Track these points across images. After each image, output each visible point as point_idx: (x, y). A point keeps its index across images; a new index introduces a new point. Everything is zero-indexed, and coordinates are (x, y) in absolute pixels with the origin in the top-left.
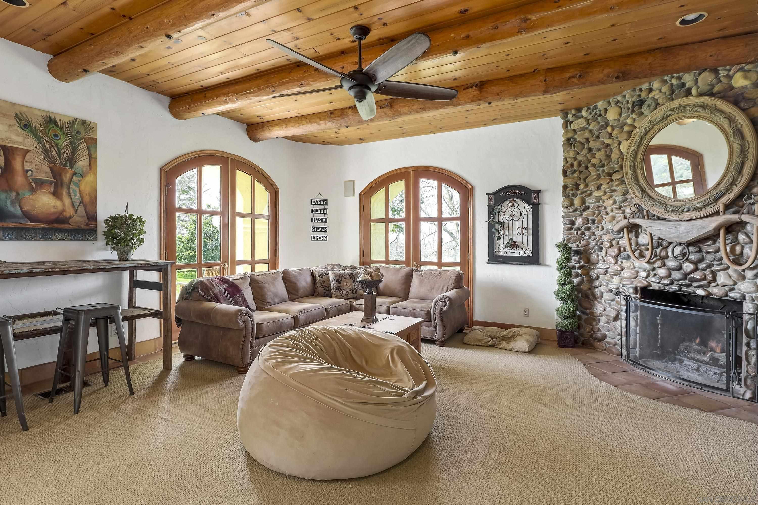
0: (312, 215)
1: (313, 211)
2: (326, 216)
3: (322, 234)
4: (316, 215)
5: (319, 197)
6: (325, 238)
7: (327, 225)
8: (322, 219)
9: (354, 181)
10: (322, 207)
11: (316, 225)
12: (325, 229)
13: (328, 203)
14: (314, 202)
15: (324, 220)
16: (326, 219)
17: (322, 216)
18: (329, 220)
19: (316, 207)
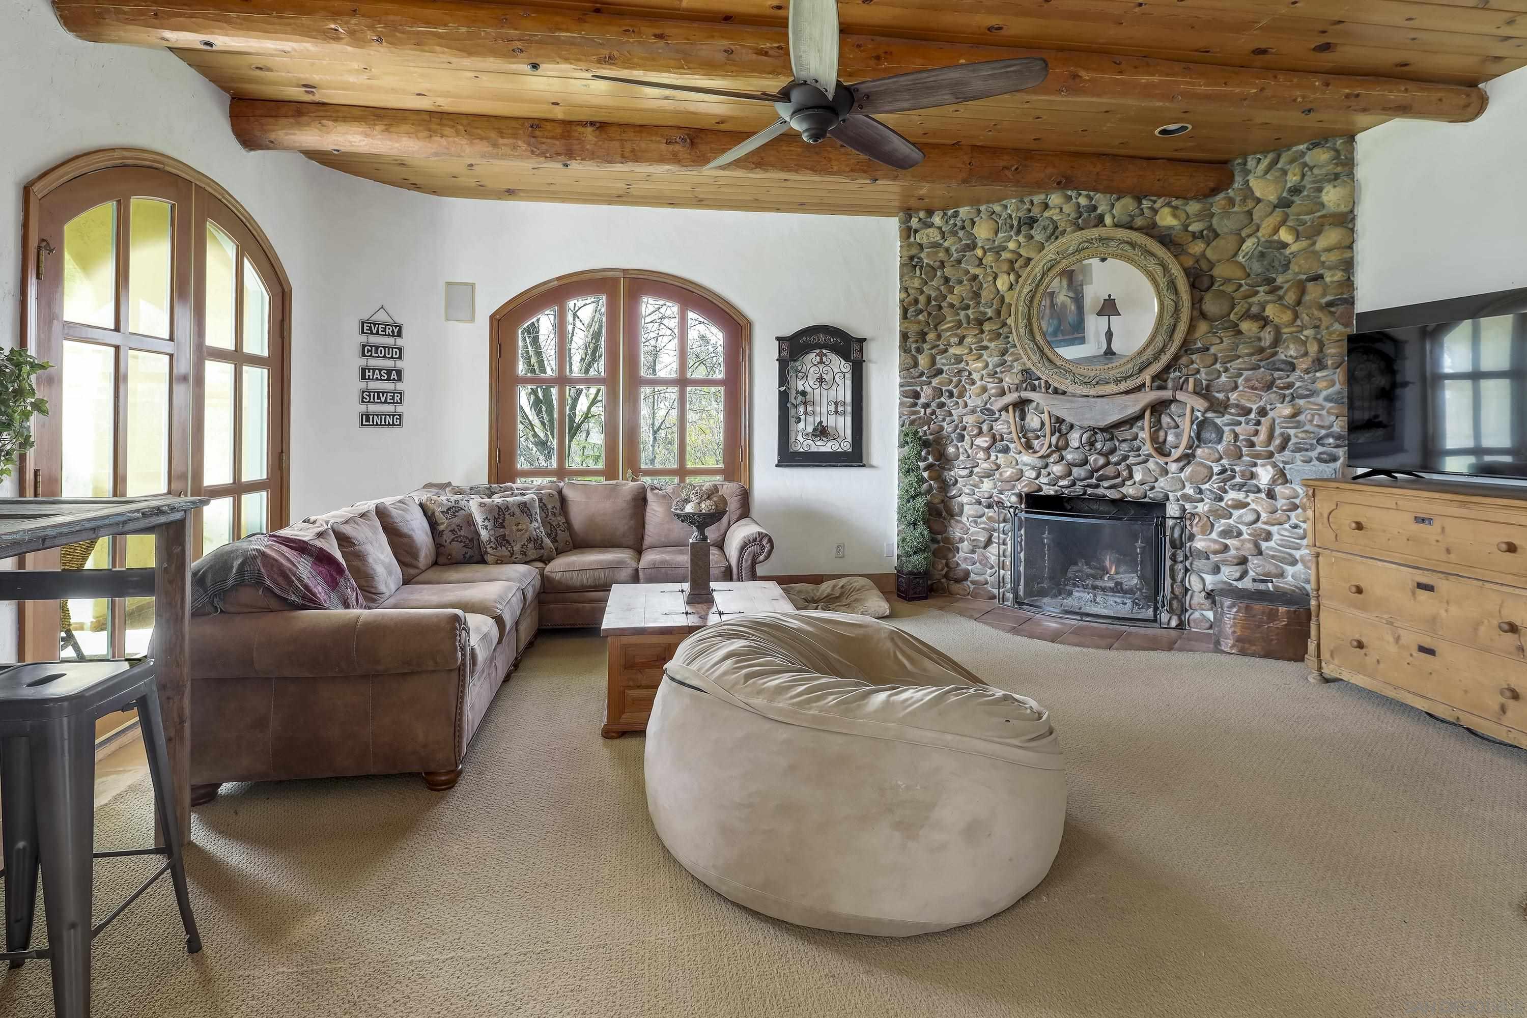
0: (363, 362)
1: (366, 350)
2: (399, 364)
3: (389, 409)
4: (373, 362)
5: (381, 317)
6: (395, 421)
7: (400, 386)
8: (389, 372)
9: (473, 285)
10: (390, 341)
11: (373, 385)
12: (397, 398)
13: (405, 332)
14: (368, 327)
15: (394, 375)
16: (399, 373)
17: (389, 364)
18: (406, 375)
19: (374, 340)
